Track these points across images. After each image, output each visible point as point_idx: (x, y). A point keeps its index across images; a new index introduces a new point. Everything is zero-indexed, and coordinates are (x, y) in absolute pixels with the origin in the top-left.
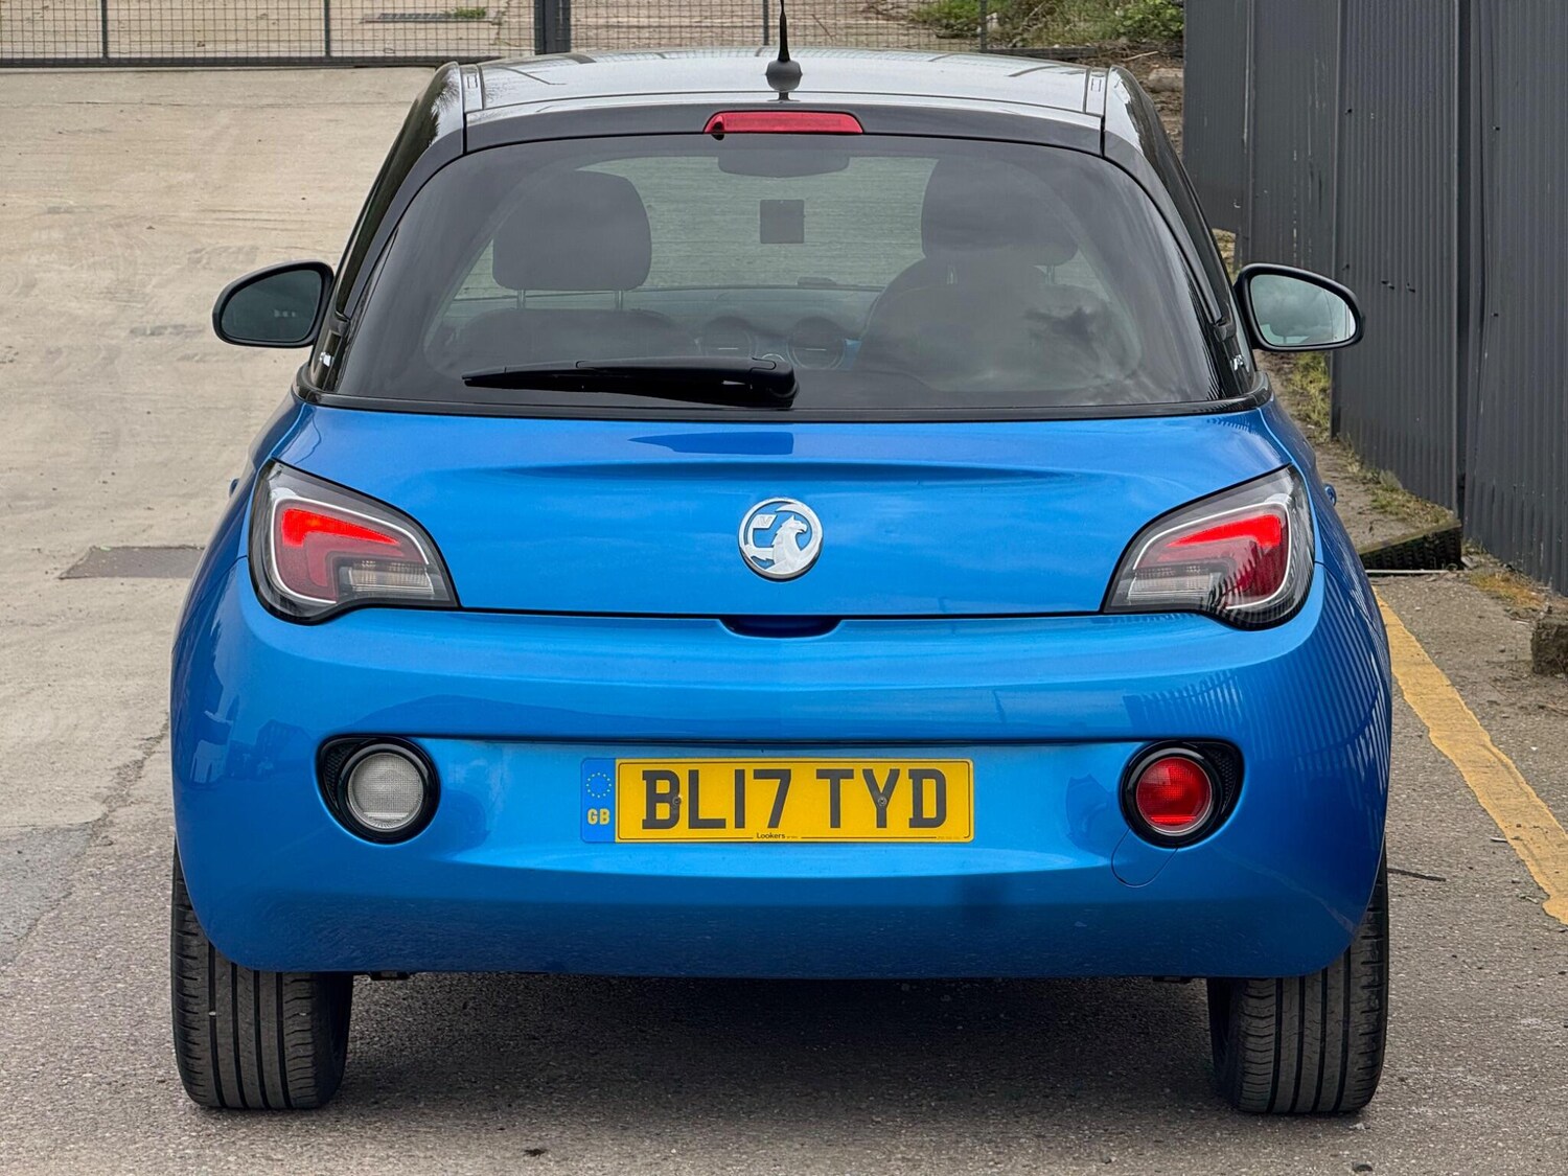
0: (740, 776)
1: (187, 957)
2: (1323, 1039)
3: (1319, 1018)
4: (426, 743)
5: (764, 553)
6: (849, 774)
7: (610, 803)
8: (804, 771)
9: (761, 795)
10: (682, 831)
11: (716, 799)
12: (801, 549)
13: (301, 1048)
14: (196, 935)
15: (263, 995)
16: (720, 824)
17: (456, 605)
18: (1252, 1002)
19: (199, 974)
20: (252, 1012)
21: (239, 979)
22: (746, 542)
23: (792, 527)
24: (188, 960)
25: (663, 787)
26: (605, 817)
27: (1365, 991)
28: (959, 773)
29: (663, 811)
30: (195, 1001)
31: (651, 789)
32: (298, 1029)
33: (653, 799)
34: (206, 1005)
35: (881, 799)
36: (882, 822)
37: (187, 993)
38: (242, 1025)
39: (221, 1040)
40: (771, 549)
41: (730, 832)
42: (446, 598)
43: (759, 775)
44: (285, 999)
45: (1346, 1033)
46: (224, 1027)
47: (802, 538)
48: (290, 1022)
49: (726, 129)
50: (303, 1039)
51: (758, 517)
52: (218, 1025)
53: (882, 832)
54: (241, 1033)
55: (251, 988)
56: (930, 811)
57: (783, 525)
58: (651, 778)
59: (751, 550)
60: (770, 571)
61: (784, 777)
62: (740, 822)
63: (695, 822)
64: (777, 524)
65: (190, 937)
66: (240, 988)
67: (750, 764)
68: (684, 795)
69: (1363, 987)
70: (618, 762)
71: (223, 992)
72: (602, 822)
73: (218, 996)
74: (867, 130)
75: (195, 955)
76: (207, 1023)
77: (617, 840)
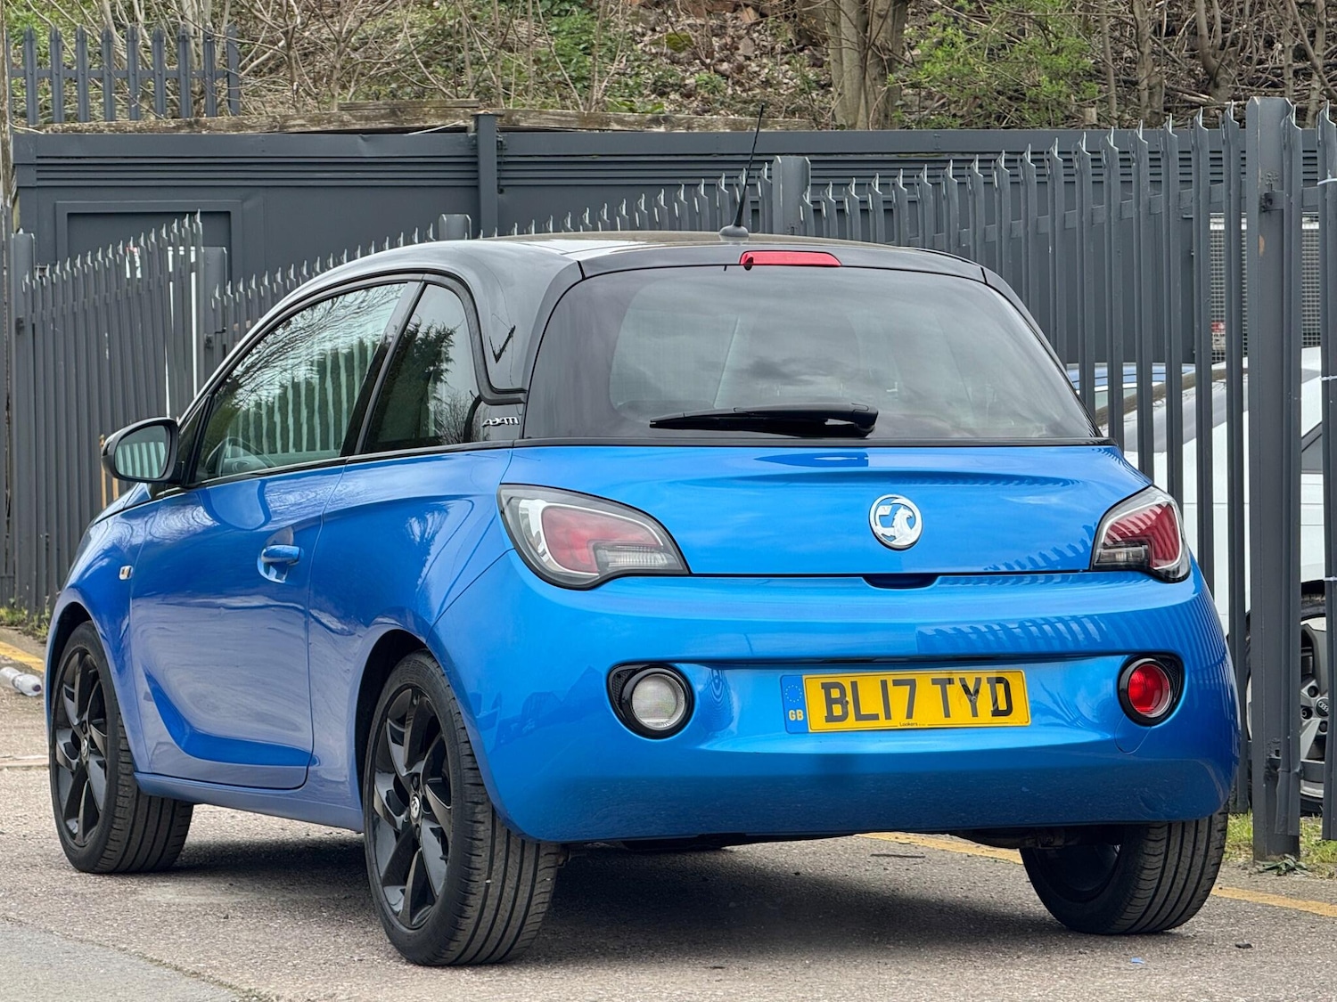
0: (884, 684)
1: (474, 839)
2: (1189, 870)
3: (1190, 853)
4: (683, 667)
5: (889, 532)
6: (950, 681)
7: (802, 705)
8: (924, 678)
9: (899, 696)
10: (851, 723)
11: (871, 701)
12: (911, 528)
13: (540, 906)
14: (482, 823)
15: (525, 865)
16: (875, 717)
17: (687, 572)
18: (1151, 844)
19: (483, 851)
20: (516, 879)
21: (511, 854)
22: (876, 525)
23: (902, 514)
24: (477, 842)
25: (835, 694)
26: (800, 715)
27: (1220, 833)
28: (1018, 678)
29: (837, 710)
30: (479, 872)
31: (828, 695)
32: (543, 890)
33: (830, 702)
34: (485, 876)
35: (971, 694)
36: (975, 714)
37: (473, 866)
38: (507, 889)
39: (488, 902)
40: (892, 529)
41: (882, 723)
42: (680, 567)
43: (896, 683)
44: (540, 867)
45: (1204, 864)
46: (494, 892)
47: (911, 521)
48: (539, 885)
49: (755, 262)
50: (544, 898)
51: (881, 507)
52: (490, 890)
53: (975, 720)
54: (505, 894)
55: (518, 861)
56: (1003, 706)
57: (898, 512)
58: (827, 688)
59: (879, 530)
60: (895, 543)
61: (912, 683)
62: (888, 716)
63: (859, 717)
64: (894, 512)
65: (478, 825)
66: (510, 861)
67: (890, 676)
68: (849, 698)
69: (1219, 831)
70: (804, 677)
71: (499, 864)
72: (799, 719)
73: (494, 867)
74: (844, 264)
75: (482, 837)
76: (483, 889)
77: (810, 731)
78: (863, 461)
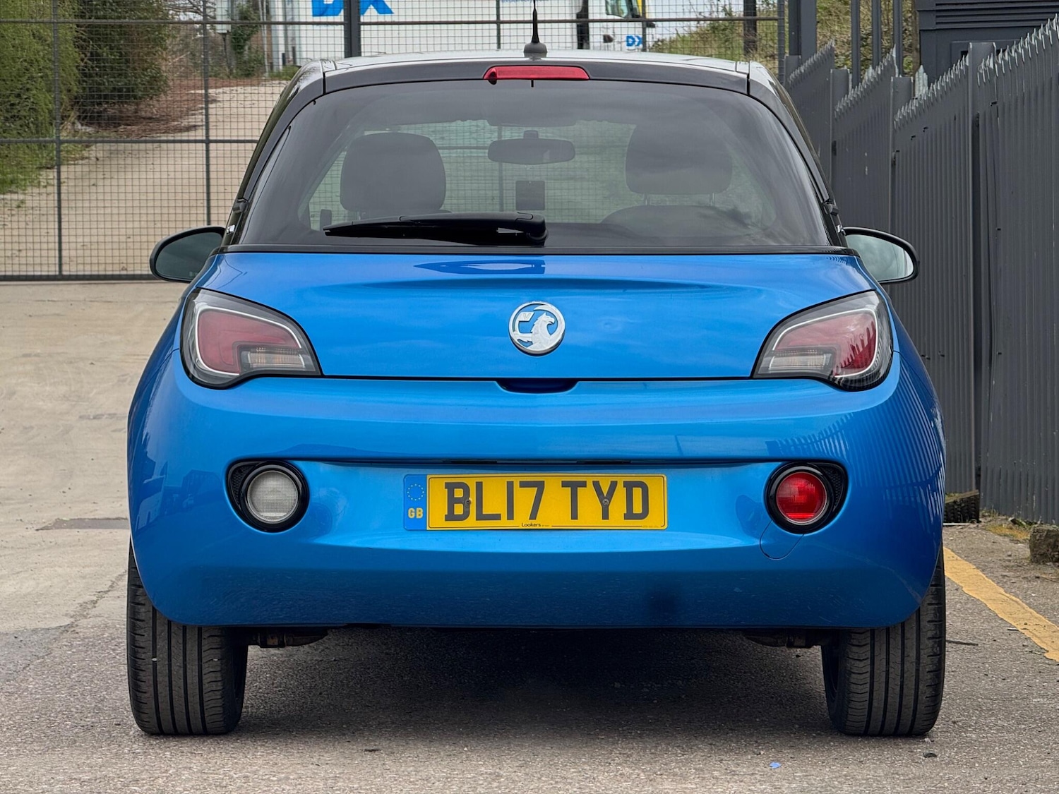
0: (510, 486)
1: (138, 620)
2: (902, 676)
3: (899, 660)
4: (300, 464)
5: (526, 337)
6: (584, 484)
7: (423, 504)
8: (553, 482)
9: (524, 498)
10: (471, 522)
11: (494, 501)
12: (551, 334)
13: (214, 684)
14: (144, 605)
15: (188, 646)
16: (497, 517)
17: (320, 374)
18: (855, 649)
19: (145, 631)
20: (181, 658)
21: (173, 635)
22: (514, 330)
23: (544, 320)
24: (138, 622)
25: (459, 493)
26: (419, 513)
27: (931, 641)
28: (657, 483)
29: (459, 509)
30: (143, 650)
31: (451, 494)
32: (212, 670)
33: (452, 501)
34: (150, 654)
35: (605, 499)
36: (605, 516)
37: (137, 645)
38: (174, 668)
39: (160, 679)
40: (530, 335)
41: (504, 523)
42: (313, 369)
43: (523, 485)
44: (204, 648)
45: (917, 670)
46: (162, 669)
47: (552, 327)
48: (206, 665)
49: (498, 76)
50: (216, 677)
51: (522, 313)
52: (158, 667)
53: (605, 522)
54: (174, 673)
55: (181, 641)
56: (638, 509)
57: (539, 318)
58: (450, 487)
59: (517, 335)
60: (531, 348)
61: (540, 486)
62: (510, 516)
63: (480, 516)
64: (534, 319)
65: (140, 606)
66: (173, 642)
67: (517, 478)
68: (473, 498)
69: (929, 638)
70: (429, 477)
71: (162, 644)
72: (418, 517)
73: (158, 647)
74: (592, 77)
75: (143, 618)
76: (151, 666)
77: (428, 528)
78: (539, 268)
